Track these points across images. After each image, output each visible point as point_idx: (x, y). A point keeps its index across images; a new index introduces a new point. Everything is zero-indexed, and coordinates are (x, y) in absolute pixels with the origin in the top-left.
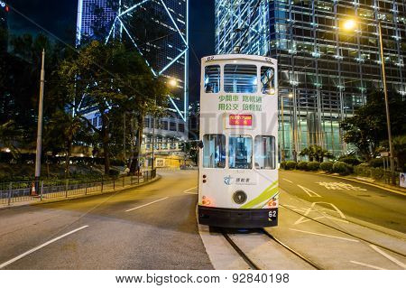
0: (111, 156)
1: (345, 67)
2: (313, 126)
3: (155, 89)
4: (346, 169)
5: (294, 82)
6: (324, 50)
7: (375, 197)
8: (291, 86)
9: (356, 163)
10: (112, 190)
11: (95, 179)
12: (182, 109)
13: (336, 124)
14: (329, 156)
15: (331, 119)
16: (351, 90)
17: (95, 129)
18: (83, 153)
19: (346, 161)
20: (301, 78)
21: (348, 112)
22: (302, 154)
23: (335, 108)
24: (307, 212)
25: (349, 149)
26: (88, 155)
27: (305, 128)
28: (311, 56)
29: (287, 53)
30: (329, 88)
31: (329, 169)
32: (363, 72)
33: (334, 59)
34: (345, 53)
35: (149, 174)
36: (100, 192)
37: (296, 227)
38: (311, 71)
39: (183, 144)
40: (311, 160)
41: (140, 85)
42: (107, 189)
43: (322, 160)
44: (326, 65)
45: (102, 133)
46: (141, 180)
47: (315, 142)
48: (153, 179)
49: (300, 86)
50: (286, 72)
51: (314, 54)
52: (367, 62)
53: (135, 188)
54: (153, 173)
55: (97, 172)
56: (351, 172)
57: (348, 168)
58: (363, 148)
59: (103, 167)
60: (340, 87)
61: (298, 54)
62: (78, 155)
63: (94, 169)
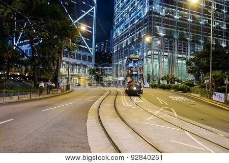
0: (39, 75)
1: (193, 27)
2: (171, 62)
3: (69, 31)
4: (186, 89)
5: (162, 34)
6: (182, 15)
7: (198, 105)
8: (160, 36)
9: (193, 85)
10: (38, 97)
11: (26, 90)
12: (91, 46)
13: (184, 62)
14: (178, 81)
15: (182, 58)
16: (195, 41)
17: (27, 56)
18: (19, 72)
19: (186, 84)
20: (167, 32)
21: (192, 55)
22: (163, 79)
23: (185, 52)
24: (156, 113)
25: (191, 77)
26: (22, 74)
27: (167, 64)
28: (173, 18)
29: (159, 14)
30: (182, 39)
31: (177, 89)
32: (203, 31)
33: (187, 21)
34: (194, 18)
35: (65, 88)
36: (29, 98)
37: (147, 122)
38: (172, 28)
39: (90, 70)
40: (168, 83)
41: (58, 27)
42: (34, 96)
43: (174, 83)
44: (182, 24)
45: (32, 59)
46: (59, 91)
47: (172, 72)
48: (67, 91)
49: (165, 37)
50: (157, 27)
51: (175, 17)
52: (205, 25)
53: (55, 96)
54: (68, 87)
55: (28, 85)
56: (189, 91)
57: (188, 88)
58: (197, 77)
59: (33, 82)
60: (189, 39)
61: (166, 16)
62: (16, 74)
63: (26, 83)
